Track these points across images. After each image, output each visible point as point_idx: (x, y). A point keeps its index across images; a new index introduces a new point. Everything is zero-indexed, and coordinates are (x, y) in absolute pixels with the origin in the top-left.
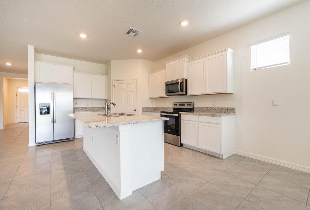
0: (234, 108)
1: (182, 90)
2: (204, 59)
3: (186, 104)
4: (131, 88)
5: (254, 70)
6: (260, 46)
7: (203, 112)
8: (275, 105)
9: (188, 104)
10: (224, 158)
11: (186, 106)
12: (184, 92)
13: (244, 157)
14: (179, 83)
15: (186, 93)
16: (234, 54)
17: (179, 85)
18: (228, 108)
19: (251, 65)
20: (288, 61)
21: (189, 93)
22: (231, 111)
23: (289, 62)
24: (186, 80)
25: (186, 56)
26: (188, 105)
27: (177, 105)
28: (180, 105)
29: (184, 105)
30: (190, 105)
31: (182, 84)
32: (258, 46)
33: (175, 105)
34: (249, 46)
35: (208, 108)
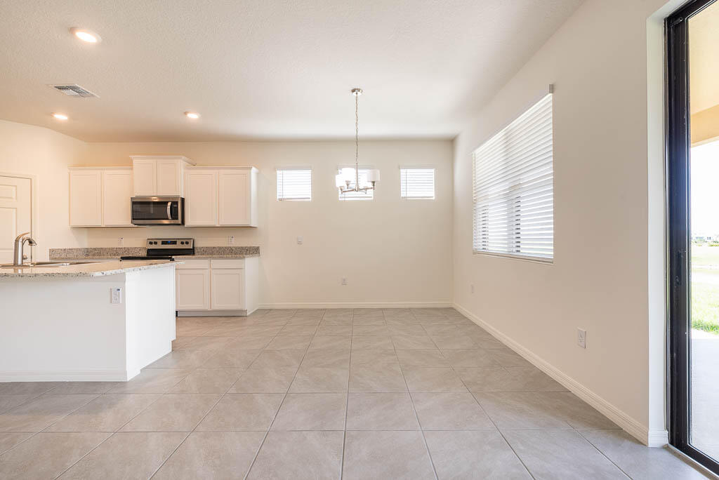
0: (258, 247)
1: (174, 216)
2: (217, 171)
3: (179, 242)
4: (11, 198)
5: (281, 200)
7: (212, 254)
8: (300, 243)
9: (184, 241)
10: (248, 314)
11: (178, 246)
12: (179, 221)
13: (270, 310)
14: (169, 204)
15: (183, 223)
16: (258, 174)
17: (169, 207)
18: (250, 247)
19: (278, 194)
21: (188, 222)
22: (255, 251)
23: (310, 197)
24: (183, 200)
25: (183, 157)
26: (182, 243)
27: (156, 243)
28: (163, 243)
29: (174, 243)
30: (187, 243)
31: (175, 206)
32: (285, 172)
33: (151, 243)
34: (275, 169)
35: (220, 248)
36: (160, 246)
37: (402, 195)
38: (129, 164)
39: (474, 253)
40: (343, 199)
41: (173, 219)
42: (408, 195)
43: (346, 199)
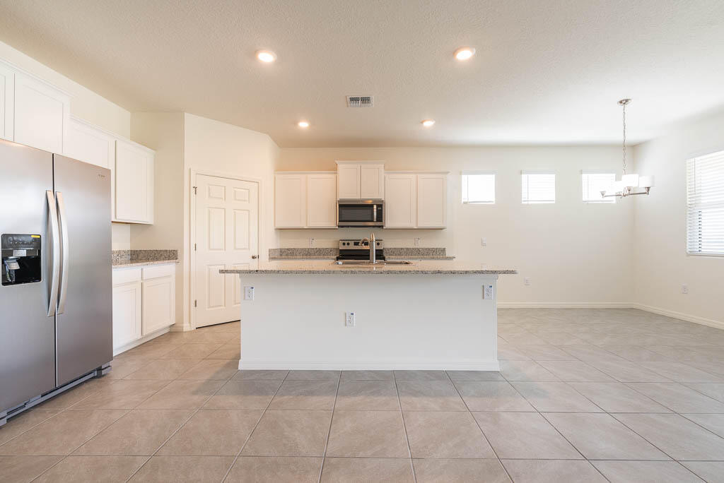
0: (444, 249)
1: (380, 218)
2: (416, 175)
5: (465, 203)
6: (471, 177)
7: (400, 254)
8: (483, 245)
12: (383, 223)
14: (375, 206)
17: (375, 210)
18: (437, 249)
19: (463, 197)
20: (494, 199)
21: (388, 224)
22: (441, 252)
28: (356, 244)
31: (380, 208)
32: (470, 176)
33: (344, 244)
34: (461, 173)
35: (407, 249)
36: (352, 247)
37: (584, 199)
38: (334, 169)
39: (688, 255)
40: (526, 203)
41: (377, 221)
42: (590, 199)
43: (530, 203)
